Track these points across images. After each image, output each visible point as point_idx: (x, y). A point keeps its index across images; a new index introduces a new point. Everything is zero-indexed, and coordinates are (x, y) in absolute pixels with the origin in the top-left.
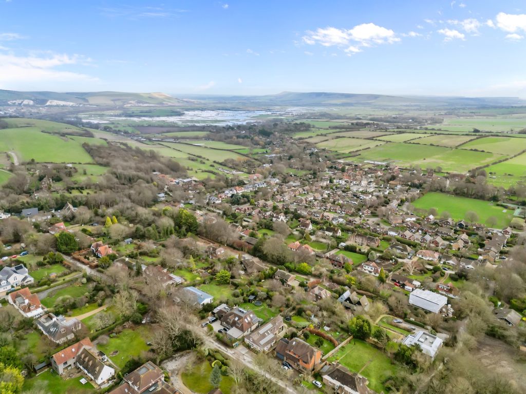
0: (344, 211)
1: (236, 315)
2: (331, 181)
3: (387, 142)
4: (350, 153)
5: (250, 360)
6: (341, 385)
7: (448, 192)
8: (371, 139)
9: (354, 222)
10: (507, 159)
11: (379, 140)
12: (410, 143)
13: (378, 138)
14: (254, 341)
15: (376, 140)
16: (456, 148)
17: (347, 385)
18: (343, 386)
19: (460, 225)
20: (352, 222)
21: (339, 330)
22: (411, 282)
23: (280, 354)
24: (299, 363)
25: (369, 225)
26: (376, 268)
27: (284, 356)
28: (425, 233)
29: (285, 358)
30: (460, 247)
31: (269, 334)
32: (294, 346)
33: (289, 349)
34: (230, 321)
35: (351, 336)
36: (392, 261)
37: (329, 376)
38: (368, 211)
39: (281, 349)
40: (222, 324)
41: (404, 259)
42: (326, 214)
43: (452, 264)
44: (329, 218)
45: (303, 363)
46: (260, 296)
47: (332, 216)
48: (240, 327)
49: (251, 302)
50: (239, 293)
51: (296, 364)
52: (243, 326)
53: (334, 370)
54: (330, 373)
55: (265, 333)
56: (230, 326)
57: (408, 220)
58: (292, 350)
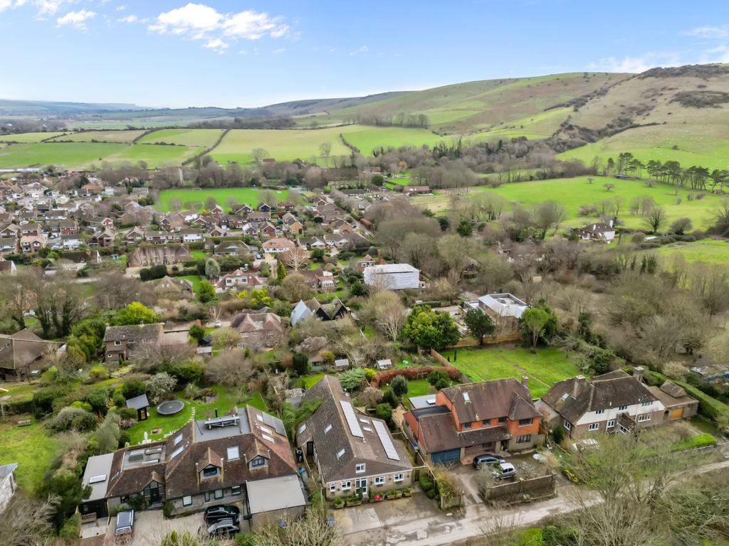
0: (59, 231)
1: (219, 448)
3: (9, 143)
6: (621, 412)
7: (189, 187)
9: (105, 238)
10: (209, 151)
12: (55, 142)
14: (373, 468)
16: (135, 142)
17: (635, 402)
18: (624, 411)
19: (265, 209)
20: (101, 239)
21: (405, 354)
22: (322, 275)
23: (445, 451)
24: (508, 436)
25: (139, 235)
26: (250, 278)
27: (459, 449)
28: (234, 229)
29: (463, 450)
30: (301, 227)
31: (372, 426)
32: (472, 406)
33: (466, 420)
34: (212, 477)
35: (430, 353)
36: (244, 266)
37: (592, 410)
38: (108, 221)
39: (440, 438)
40: (172, 514)
41: (254, 260)
42: (26, 240)
43: (321, 246)
44: (38, 245)
45: (520, 426)
46: (160, 386)
47: (43, 239)
48: (270, 467)
49: (143, 417)
50: (83, 411)
51: (498, 445)
52: (279, 457)
53: (592, 391)
54: (590, 404)
55: (365, 429)
56: (219, 494)
57: (188, 218)
58: (477, 416)
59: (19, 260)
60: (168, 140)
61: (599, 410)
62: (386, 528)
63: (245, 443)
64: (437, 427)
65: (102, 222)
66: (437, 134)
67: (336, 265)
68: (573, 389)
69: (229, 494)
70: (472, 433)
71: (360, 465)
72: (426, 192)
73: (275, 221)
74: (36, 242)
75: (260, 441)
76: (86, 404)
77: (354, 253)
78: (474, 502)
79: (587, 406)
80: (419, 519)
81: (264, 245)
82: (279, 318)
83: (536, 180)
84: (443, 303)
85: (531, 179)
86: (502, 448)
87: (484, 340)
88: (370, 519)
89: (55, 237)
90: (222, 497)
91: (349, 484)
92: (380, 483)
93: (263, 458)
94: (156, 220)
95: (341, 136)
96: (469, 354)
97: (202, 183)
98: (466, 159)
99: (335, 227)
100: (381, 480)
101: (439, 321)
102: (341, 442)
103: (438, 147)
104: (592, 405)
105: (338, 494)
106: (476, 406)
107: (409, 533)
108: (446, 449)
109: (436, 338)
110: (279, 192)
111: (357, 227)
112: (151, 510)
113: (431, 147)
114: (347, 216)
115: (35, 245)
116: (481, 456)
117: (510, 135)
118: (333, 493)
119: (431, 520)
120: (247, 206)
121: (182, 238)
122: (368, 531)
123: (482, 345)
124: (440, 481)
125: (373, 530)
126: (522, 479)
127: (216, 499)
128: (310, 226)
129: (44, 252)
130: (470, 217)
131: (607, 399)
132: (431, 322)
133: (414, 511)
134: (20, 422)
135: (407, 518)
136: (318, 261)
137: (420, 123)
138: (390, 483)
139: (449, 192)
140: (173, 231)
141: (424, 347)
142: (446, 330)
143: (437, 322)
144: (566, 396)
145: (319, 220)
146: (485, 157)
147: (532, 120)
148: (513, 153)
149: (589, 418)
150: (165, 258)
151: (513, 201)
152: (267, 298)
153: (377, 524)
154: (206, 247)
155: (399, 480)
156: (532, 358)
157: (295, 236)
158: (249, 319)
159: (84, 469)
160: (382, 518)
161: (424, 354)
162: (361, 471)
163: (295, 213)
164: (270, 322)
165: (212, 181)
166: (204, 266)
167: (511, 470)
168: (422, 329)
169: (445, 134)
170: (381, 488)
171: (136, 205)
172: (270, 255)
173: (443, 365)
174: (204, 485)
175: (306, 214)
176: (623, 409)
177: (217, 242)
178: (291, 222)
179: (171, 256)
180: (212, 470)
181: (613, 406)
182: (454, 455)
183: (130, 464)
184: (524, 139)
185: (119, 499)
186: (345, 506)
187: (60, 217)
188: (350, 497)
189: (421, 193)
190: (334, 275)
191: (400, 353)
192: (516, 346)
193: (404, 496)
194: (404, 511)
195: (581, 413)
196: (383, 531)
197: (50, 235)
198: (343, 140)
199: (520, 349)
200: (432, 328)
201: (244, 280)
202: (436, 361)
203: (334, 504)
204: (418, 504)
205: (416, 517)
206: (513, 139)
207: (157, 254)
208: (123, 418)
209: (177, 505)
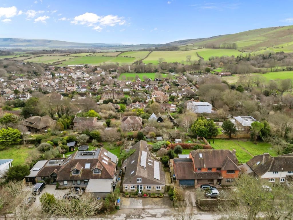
0: (81, 86)
1: (83, 163)
2: (53, 75)
3: (75, 57)
4: (53, 63)
5: (162, 211)
6: (289, 174)
7: (132, 72)
8: (65, 56)
9: (95, 89)
10: (143, 59)
11: (70, 56)
12: (90, 56)
13: (68, 55)
14: (145, 181)
15: (68, 56)
16: (117, 56)
19: (157, 80)
20: (94, 89)
21: (189, 138)
22: (171, 106)
23: (186, 180)
24: (221, 178)
25: (107, 88)
26: (142, 105)
27: (194, 180)
28: (143, 87)
29: (196, 181)
30: (169, 88)
31: (153, 163)
32: (203, 160)
33: (199, 167)
34: (76, 175)
35: (202, 139)
36: (142, 101)
37: (271, 171)
38: (98, 83)
39: (184, 173)
40: (59, 187)
41: (147, 99)
42: (69, 88)
43: (175, 95)
44: (73, 90)
45: (227, 174)
46: (82, 139)
47: (75, 88)
48: (102, 174)
49: (72, 150)
50: (50, 145)
51: (215, 181)
52: (107, 171)
53: (273, 161)
54: (270, 168)
55: (149, 164)
56: (79, 182)
57: (127, 83)
58: (205, 166)
59: (64, 95)
60: (129, 55)
61: (276, 172)
62: (143, 209)
63: (93, 162)
64: (184, 168)
65: (96, 83)
66: (241, 51)
67: (179, 103)
68: (262, 160)
69: (83, 183)
70: (201, 174)
71: (139, 179)
72: (229, 75)
73: (160, 85)
74: (72, 89)
75: (100, 162)
76: (52, 142)
77: (189, 99)
78: (192, 205)
79: (268, 169)
80: (161, 208)
81: (152, 93)
82: (141, 119)
83: (286, 71)
84: (220, 120)
85: (283, 70)
86: (218, 183)
87: (232, 136)
88: (139, 204)
89: (80, 88)
90: (80, 184)
91: (134, 187)
92: (149, 189)
93: (99, 170)
94: (115, 83)
95: (197, 53)
96: (222, 141)
97: (137, 71)
98: (252, 62)
99: (183, 88)
100: (150, 188)
101: (208, 124)
102: (135, 168)
103: (239, 56)
104: (271, 168)
105: (129, 191)
106: (205, 160)
107: (153, 214)
108: (187, 179)
109: (205, 132)
110: (165, 75)
111: (193, 88)
112: (53, 185)
113: (236, 57)
114: (191, 84)
115: (72, 90)
116: (204, 185)
117: (276, 51)
118: (126, 190)
119: (166, 210)
120: (150, 79)
121: (122, 90)
122: (134, 209)
123: (230, 138)
124: (175, 192)
125: (137, 209)
126: (219, 198)
127: (77, 184)
128: (173, 87)
129: (73, 93)
130: (247, 86)
131: (281, 166)
132: (203, 125)
133: (160, 204)
134: (29, 147)
135: (155, 207)
136: (172, 101)
137: (233, 47)
138: (154, 190)
139: (240, 75)
140: (120, 87)
141: (200, 136)
142: (210, 129)
143: (207, 125)
144: (259, 163)
145: (178, 85)
146: (261, 61)
147: (288, 44)
148: (276, 59)
149: (268, 175)
150: (113, 97)
151: (271, 80)
152: (143, 112)
153: (140, 206)
154: (131, 94)
155: (158, 189)
156: (254, 146)
157: (165, 91)
158: (129, 118)
159: (34, 165)
160: (144, 205)
161: (199, 139)
162: (139, 182)
163: (168, 82)
164: (137, 120)
165: (141, 70)
166: (126, 100)
167: (216, 193)
168: (199, 127)
169: (245, 52)
170: (149, 192)
171: (110, 78)
172: (154, 98)
173: (207, 144)
174: (73, 177)
175: (173, 83)
176: (290, 173)
177: (134, 92)
178: (166, 85)
179: (116, 96)
180: (77, 171)
181: (284, 171)
182: (191, 182)
183: (49, 165)
184: (283, 52)
185: (41, 178)
186: (130, 196)
187: (83, 81)
188: (133, 193)
189: (227, 75)
190: (176, 106)
191: (187, 137)
192: (248, 140)
193: (158, 197)
194: (156, 204)
195: (264, 172)
196: (141, 210)
197: (78, 87)
198: (198, 54)
199: (249, 142)
200: (204, 127)
201: (139, 106)
202: (204, 142)
203: (125, 195)
204: (164, 201)
205: (160, 207)
206: (277, 53)
207: (111, 95)
208: (62, 149)
209: (61, 184)
